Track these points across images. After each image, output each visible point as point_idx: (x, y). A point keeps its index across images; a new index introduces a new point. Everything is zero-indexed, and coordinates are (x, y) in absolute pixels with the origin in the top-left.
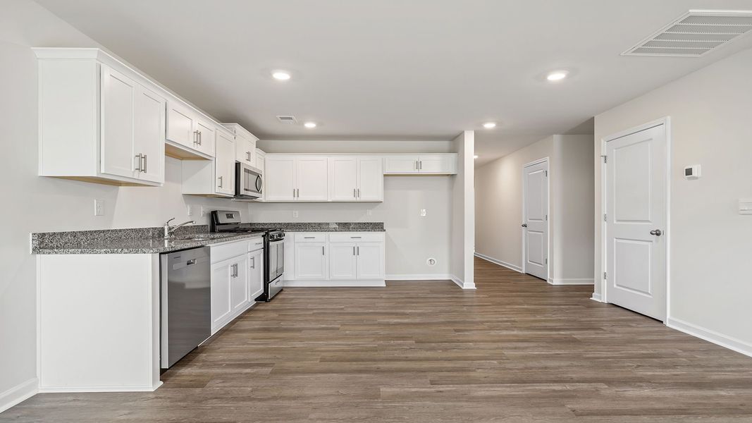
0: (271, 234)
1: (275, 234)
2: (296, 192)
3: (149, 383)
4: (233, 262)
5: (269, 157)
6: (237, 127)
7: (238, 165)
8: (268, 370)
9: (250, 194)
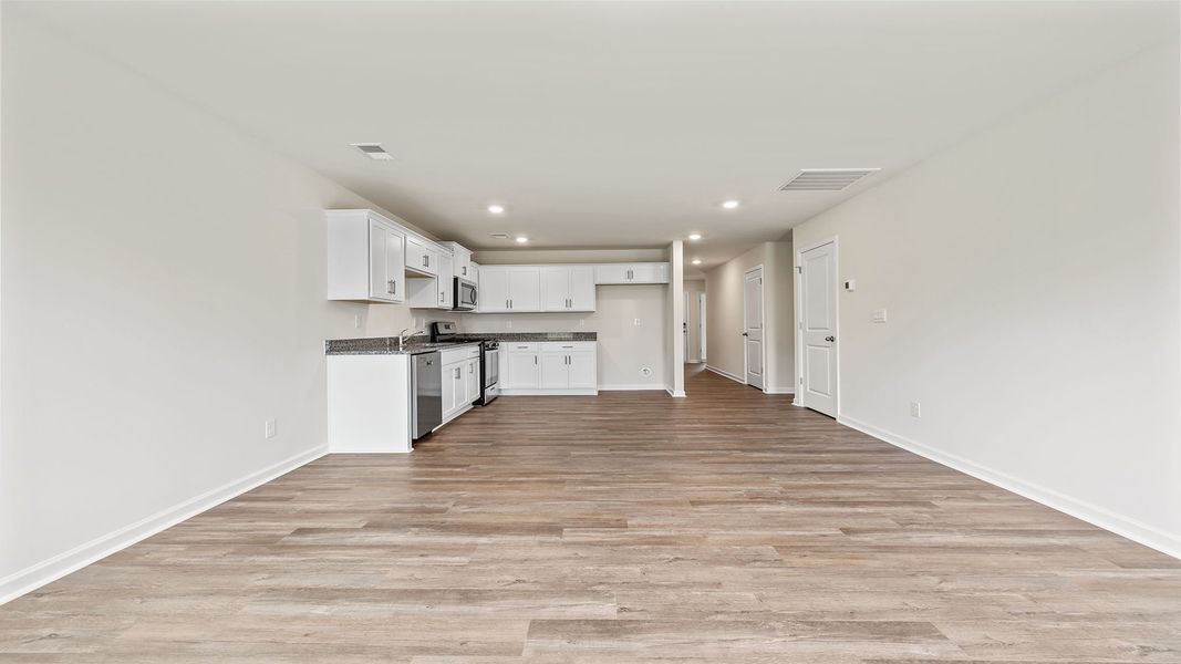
0: (486, 343)
1: (490, 343)
2: (509, 303)
3: (405, 447)
4: (457, 366)
5: (483, 269)
6: (455, 245)
7: (456, 280)
8: (489, 444)
9: (465, 306)
